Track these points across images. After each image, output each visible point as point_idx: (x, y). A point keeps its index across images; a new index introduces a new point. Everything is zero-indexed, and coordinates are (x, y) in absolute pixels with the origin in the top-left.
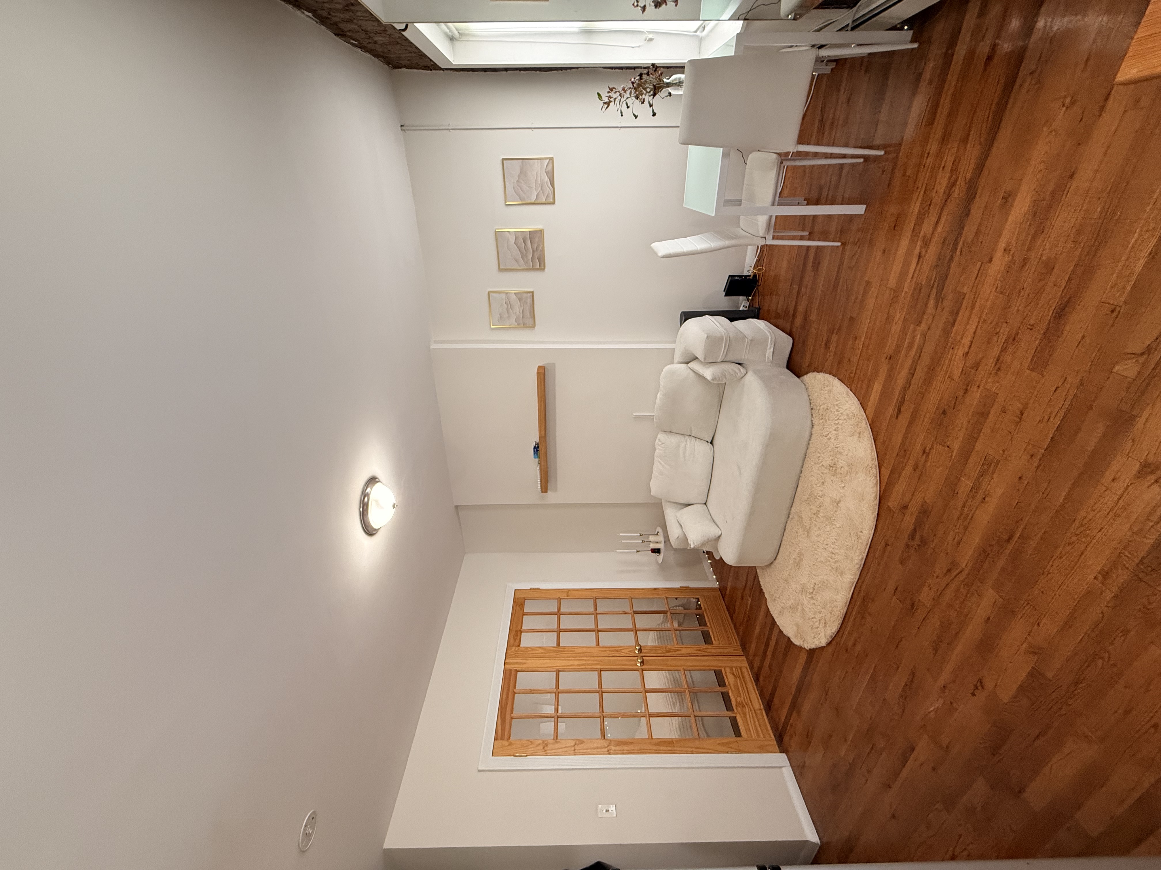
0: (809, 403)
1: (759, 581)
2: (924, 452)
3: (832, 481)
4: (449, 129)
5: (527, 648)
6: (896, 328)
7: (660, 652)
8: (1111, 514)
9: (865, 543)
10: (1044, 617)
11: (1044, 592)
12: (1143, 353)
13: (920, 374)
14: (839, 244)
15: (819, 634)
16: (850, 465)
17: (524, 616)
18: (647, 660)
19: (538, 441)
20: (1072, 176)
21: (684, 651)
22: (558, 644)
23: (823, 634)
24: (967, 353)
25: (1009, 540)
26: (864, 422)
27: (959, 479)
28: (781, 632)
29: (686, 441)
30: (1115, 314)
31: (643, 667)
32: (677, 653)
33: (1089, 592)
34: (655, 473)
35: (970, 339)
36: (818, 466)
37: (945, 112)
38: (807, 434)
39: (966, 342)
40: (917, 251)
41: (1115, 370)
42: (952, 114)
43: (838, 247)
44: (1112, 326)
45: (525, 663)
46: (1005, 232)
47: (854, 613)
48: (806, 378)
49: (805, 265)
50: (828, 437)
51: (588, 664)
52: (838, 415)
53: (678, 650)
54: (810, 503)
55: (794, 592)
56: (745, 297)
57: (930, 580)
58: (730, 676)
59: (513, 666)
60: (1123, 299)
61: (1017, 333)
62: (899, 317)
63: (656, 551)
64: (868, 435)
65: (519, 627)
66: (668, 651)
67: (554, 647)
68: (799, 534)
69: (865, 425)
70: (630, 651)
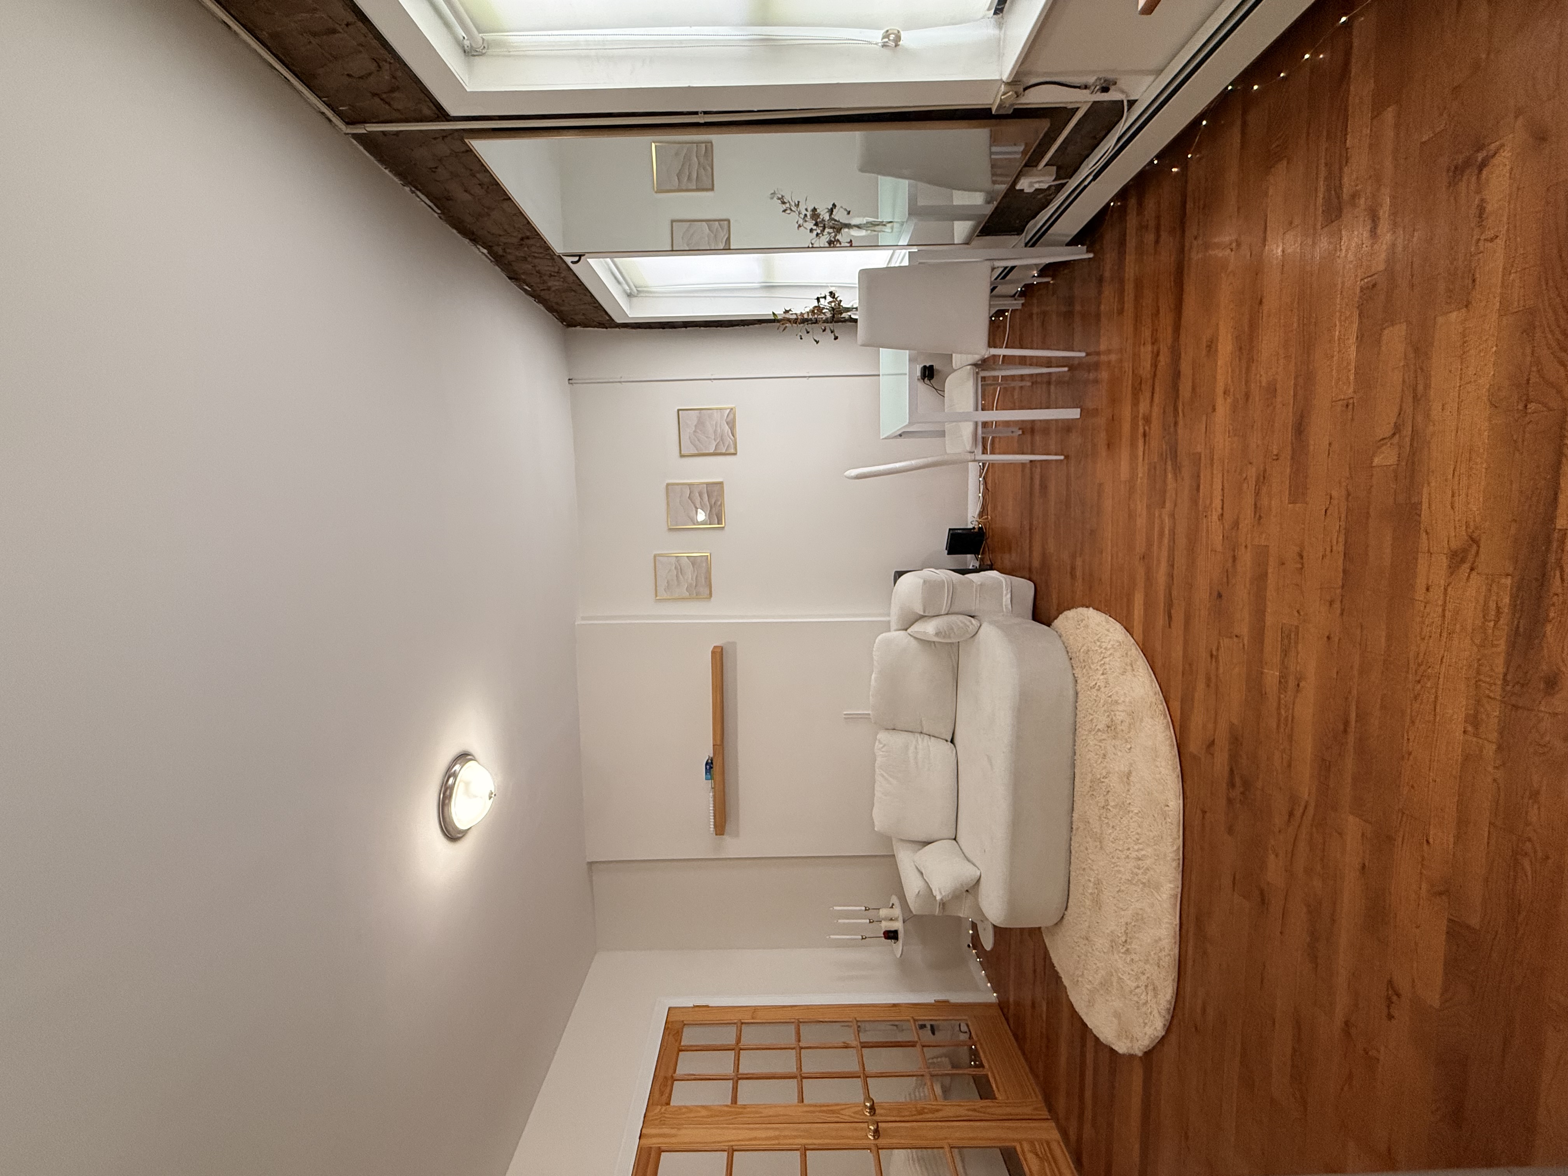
0: (1065, 652)
1: (1050, 958)
2: (1212, 656)
3: (1114, 747)
4: (620, 382)
5: (680, 1108)
6: (1141, 522)
7: (907, 1114)
8: (1445, 634)
9: (1175, 823)
10: (1430, 825)
11: (1415, 785)
12: (1394, 434)
13: (1181, 561)
14: (1062, 457)
15: (1151, 1013)
16: (1131, 714)
17: (680, 1053)
18: (885, 1130)
19: (711, 755)
20: (1261, 302)
21: (949, 1112)
22: (734, 1100)
23: (1155, 1012)
24: (1222, 515)
25: (1345, 731)
26: (1133, 648)
27: (1262, 673)
28: (1097, 1039)
29: (917, 741)
30: (1350, 407)
31: (882, 1142)
32: (939, 1115)
33: (1467, 758)
34: (878, 794)
35: (1220, 498)
36: (1093, 733)
37: (1132, 296)
38: (1071, 692)
39: (1217, 503)
40: (1141, 430)
41: (1374, 464)
42: (1138, 298)
43: (1061, 460)
44: (1353, 420)
45: (674, 1136)
46: (1219, 377)
47: (1190, 952)
48: (1057, 623)
49: (1031, 494)
50: (1097, 687)
51: (785, 1137)
52: (1101, 653)
53: (938, 1111)
54: (1094, 793)
55: (1102, 954)
56: (973, 555)
57: (1272, 842)
58: (1030, 1156)
59: (654, 1140)
60: (1351, 390)
61: (1265, 471)
62: (1140, 507)
63: (891, 935)
64: (1142, 665)
65: (671, 1071)
66: (921, 1112)
67: (727, 1106)
68: (1090, 851)
69: (1135, 652)
70: (855, 1113)
